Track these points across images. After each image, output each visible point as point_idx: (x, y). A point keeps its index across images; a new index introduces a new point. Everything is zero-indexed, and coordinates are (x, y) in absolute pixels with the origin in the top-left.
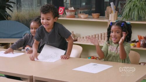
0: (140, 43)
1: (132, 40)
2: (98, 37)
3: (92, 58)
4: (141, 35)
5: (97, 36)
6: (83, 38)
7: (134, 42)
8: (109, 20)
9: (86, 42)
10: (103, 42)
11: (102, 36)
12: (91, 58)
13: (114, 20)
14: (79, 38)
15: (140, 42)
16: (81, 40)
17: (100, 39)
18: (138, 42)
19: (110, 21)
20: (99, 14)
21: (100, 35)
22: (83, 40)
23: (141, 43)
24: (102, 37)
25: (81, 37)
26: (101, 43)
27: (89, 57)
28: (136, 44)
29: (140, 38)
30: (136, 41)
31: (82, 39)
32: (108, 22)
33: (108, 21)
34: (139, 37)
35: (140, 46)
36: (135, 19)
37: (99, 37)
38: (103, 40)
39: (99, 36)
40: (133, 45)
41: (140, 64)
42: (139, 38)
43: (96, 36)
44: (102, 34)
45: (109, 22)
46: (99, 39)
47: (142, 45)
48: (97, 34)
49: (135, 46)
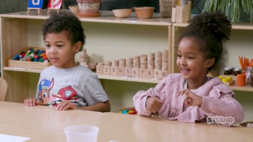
0: (245, 77)
1: (226, 69)
2: (144, 62)
3: (132, 112)
4: (246, 57)
5: (142, 61)
6: (110, 64)
7: (231, 72)
8: (171, 22)
9: (117, 74)
10: (157, 73)
11: (154, 59)
12: (128, 111)
13: (183, 22)
14: (99, 64)
15: (245, 73)
16: (104, 70)
17: (149, 66)
18: (239, 72)
19: (174, 25)
20: (153, 8)
21: (149, 59)
22: (108, 70)
23: (248, 75)
24: (156, 61)
25: (106, 63)
26: (153, 77)
27: (124, 109)
28: (235, 78)
29: (245, 63)
30: (236, 70)
31: (108, 67)
32: (169, 28)
33: (170, 24)
34: (241, 61)
35: (244, 84)
36: (233, 19)
37: (148, 62)
38: (156, 70)
39: (147, 60)
40: (229, 81)
41: (244, 125)
42: (242, 65)
43: (139, 61)
44: (154, 55)
45: (172, 26)
46: (147, 67)
47: (248, 80)
48: (143, 56)
49: (232, 83)
